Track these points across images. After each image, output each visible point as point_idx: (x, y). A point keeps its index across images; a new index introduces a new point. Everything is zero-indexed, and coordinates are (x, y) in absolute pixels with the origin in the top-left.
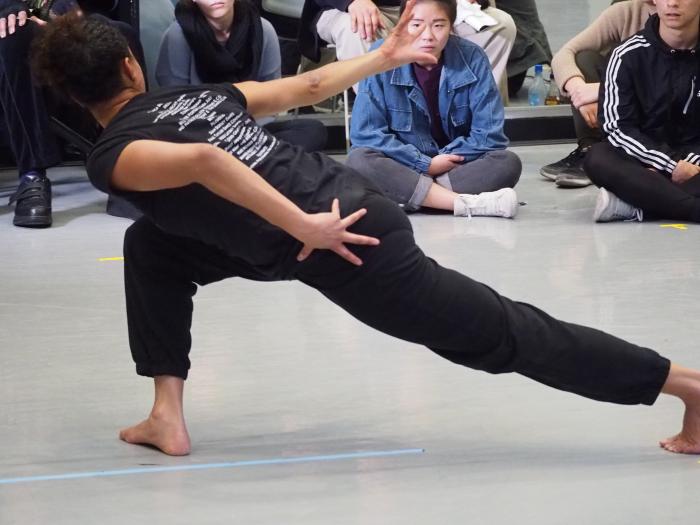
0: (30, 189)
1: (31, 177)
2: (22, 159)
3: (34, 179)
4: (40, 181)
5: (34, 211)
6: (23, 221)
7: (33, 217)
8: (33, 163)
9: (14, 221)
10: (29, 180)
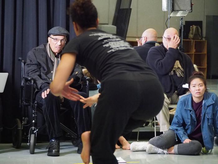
0: (53, 144)
1: (53, 141)
2: (50, 135)
3: (54, 141)
4: (56, 142)
5: (54, 151)
6: (50, 154)
7: (53, 153)
8: (54, 136)
9: (48, 154)
10: (52, 141)
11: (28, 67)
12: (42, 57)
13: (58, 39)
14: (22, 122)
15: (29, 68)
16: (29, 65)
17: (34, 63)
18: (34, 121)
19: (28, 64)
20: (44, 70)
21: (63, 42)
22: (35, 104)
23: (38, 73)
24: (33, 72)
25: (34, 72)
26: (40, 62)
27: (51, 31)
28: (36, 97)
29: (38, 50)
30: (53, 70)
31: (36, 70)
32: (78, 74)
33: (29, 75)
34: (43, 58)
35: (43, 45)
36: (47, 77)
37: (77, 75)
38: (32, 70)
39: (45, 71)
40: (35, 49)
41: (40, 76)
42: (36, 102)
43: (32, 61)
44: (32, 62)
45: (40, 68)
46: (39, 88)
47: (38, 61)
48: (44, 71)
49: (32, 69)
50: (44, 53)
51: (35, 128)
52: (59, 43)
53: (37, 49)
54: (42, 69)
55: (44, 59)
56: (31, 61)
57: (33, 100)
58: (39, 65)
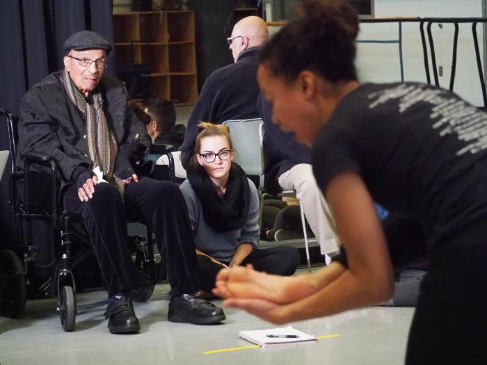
0: (120, 306)
1: (119, 297)
3: (121, 299)
4: (126, 300)
5: (128, 321)
7: (129, 326)
8: (121, 287)
10: (117, 299)
11: (28, 131)
12: (59, 105)
13: (90, 60)
14: (22, 258)
15: (32, 133)
16: (31, 126)
17: (41, 121)
18: (65, 256)
19: (27, 125)
20: (68, 133)
21: (101, 66)
22: (65, 215)
23: (55, 143)
24: (43, 140)
25: (46, 140)
26: (56, 116)
27: (70, 41)
28: (64, 199)
29: (45, 89)
30: (86, 133)
31: (49, 137)
32: (141, 138)
33: (37, 150)
34: (61, 107)
35: (54, 77)
36: (78, 150)
37: (141, 142)
38: (40, 137)
39: (72, 137)
40: (39, 87)
41: (61, 148)
42: (65, 211)
43: (37, 116)
44: (38, 119)
45: (56, 131)
46: (69, 179)
47: (50, 116)
48: (67, 138)
49: (39, 135)
50: (60, 95)
51: (69, 271)
52: (93, 69)
53: (43, 87)
54: (60, 131)
55: (63, 108)
56: (33, 115)
57: (58, 207)
58: (54, 123)
